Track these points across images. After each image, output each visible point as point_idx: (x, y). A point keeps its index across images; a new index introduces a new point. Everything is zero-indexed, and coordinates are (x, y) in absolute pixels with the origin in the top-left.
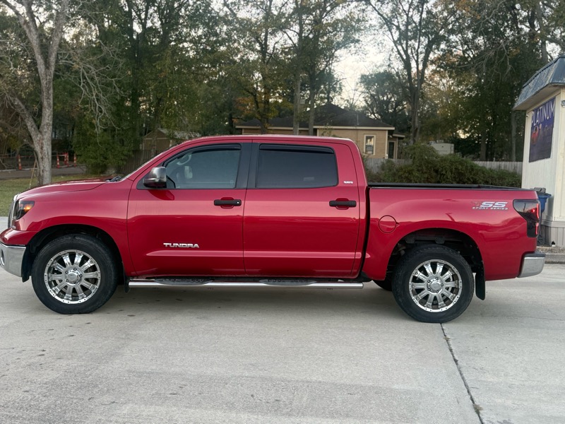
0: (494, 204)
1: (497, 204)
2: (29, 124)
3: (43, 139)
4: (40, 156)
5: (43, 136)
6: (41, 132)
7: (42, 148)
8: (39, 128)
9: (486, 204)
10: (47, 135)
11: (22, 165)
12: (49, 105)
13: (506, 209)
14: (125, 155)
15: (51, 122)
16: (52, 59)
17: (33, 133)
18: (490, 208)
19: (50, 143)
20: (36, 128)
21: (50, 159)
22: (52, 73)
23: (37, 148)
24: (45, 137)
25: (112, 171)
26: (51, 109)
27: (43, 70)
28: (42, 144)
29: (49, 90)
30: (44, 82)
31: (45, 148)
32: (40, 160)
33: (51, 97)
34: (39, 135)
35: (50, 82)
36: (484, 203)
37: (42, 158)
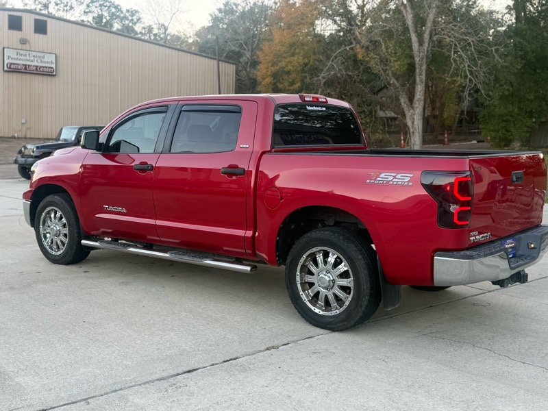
0: (395, 177)
1: (399, 176)
2: (402, 101)
3: (414, 114)
4: (411, 130)
5: (414, 111)
6: (413, 108)
7: (413, 123)
8: (411, 104)
9: (385, 176)
10: (418, 110)
11: (448, 140)
12: (421, 81)
13: (411, 184)
14: (528, 127)
15: (423, 98)
16: (426, 36)
17: (406, 109)
18: (389, 181)
19: (421, 117)
20: (409, 104)
21: (421, 133)
22: (426, 49)
23: (409, 123)
24: (417, 112)
25: (517, 144)
26: (423, 85)
27: (417, 48)
28: (414, 119)
29: (421, 67)
30: (417, 59)
31: (416, 123)
32: (412, 134)
33: (424, 73)
34: (411, 111)
35: (422, 58)
36: (382, 175)
37: (413, 133)
